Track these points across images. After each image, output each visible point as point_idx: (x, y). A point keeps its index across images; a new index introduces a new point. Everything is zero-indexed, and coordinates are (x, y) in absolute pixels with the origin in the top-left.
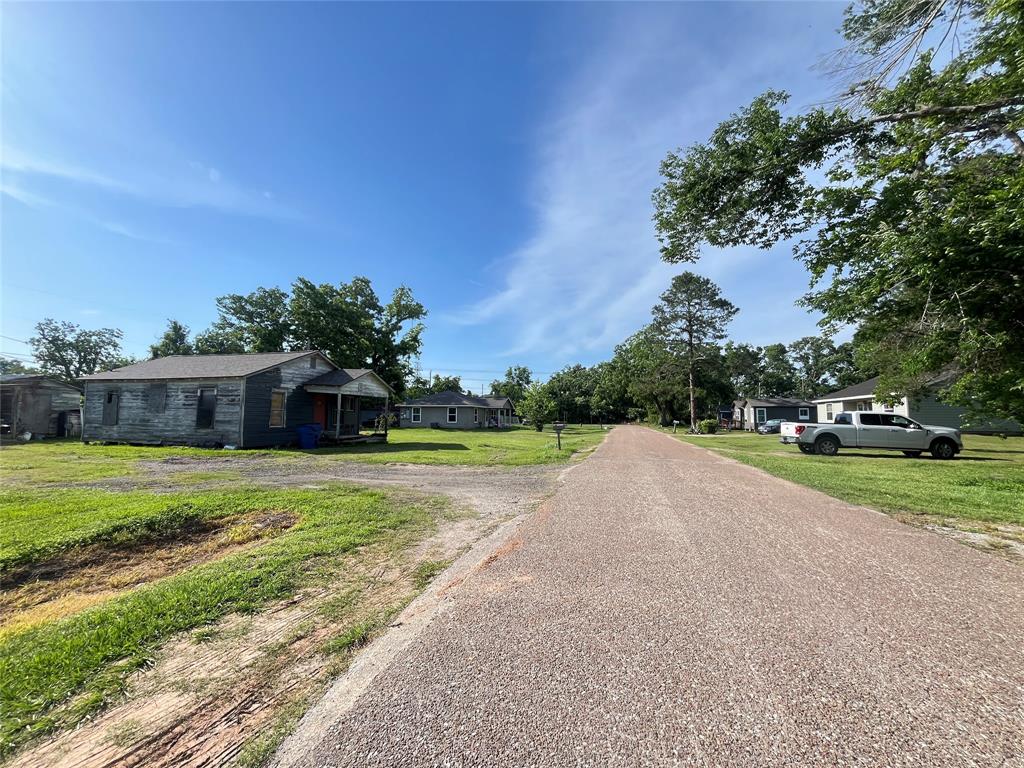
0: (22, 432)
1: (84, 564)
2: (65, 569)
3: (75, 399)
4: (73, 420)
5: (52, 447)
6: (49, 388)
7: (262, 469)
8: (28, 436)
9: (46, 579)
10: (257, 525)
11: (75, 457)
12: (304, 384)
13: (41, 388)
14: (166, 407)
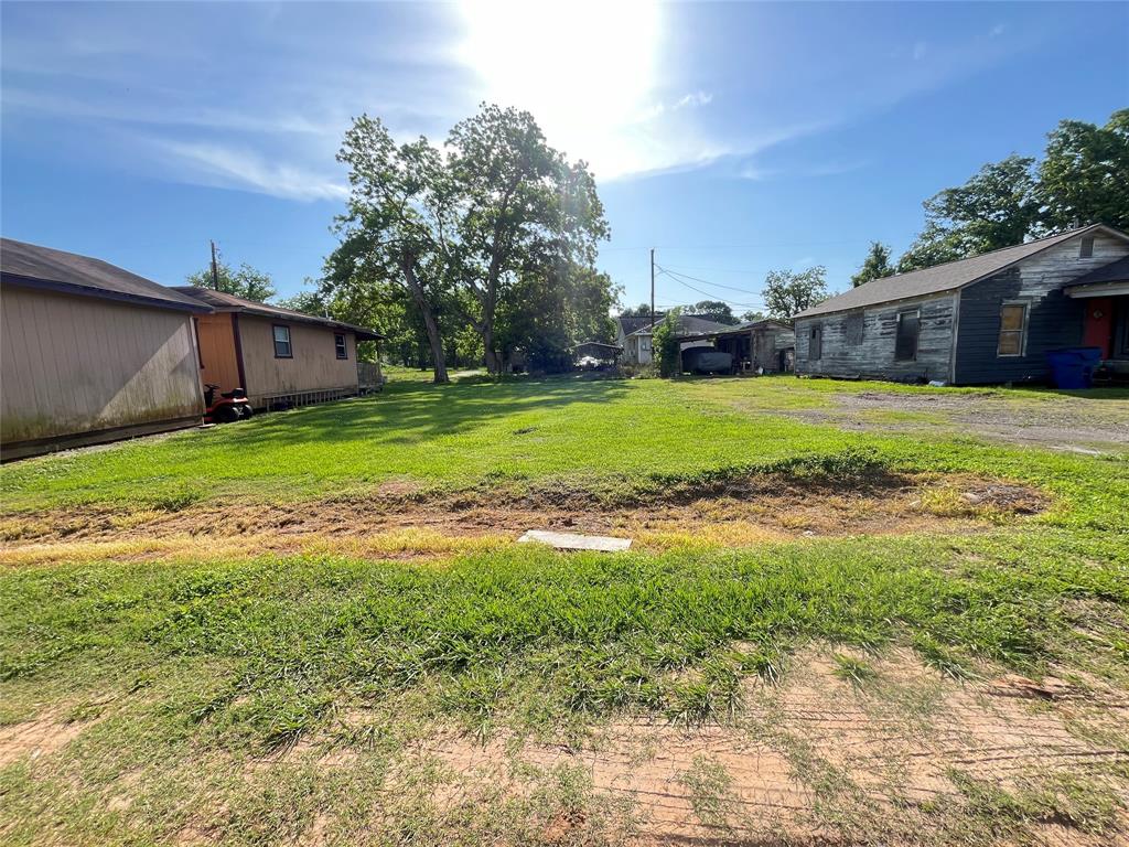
0: (757, 368)
1: (765, 491)
2: (749, 492)
3: (790, 338)
4: (790, 356)
5: (774, 380)
6: (772, 330)
7: (982, 413)
8: (761, 371)
9: (735, 497)
10: (969, 495)
11: (785, 388)
12: (1065, 286)
13: (768, 330)
14: (863, 338)
